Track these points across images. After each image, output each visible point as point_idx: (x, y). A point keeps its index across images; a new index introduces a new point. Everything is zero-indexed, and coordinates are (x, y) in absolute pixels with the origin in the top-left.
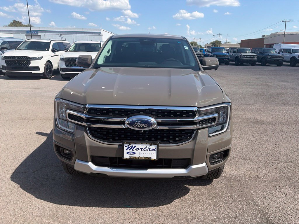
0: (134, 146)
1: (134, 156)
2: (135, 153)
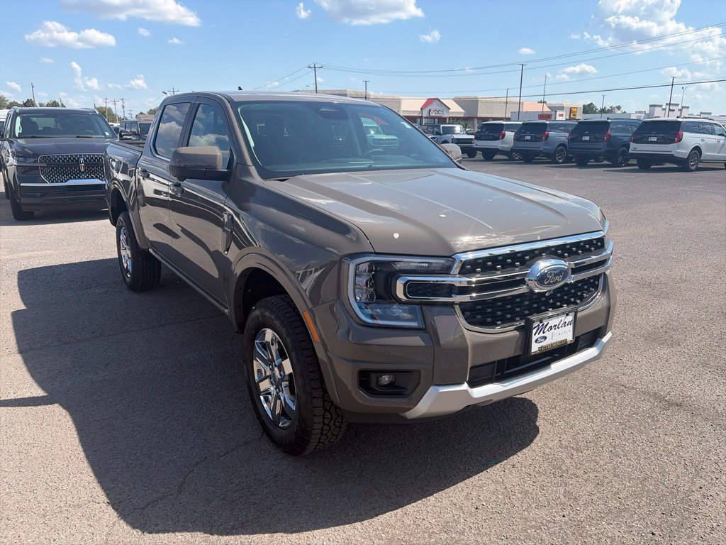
0: (545, 323)
1: (545, 343)
2: (545, 338)
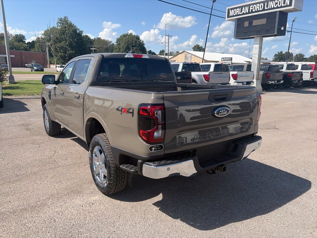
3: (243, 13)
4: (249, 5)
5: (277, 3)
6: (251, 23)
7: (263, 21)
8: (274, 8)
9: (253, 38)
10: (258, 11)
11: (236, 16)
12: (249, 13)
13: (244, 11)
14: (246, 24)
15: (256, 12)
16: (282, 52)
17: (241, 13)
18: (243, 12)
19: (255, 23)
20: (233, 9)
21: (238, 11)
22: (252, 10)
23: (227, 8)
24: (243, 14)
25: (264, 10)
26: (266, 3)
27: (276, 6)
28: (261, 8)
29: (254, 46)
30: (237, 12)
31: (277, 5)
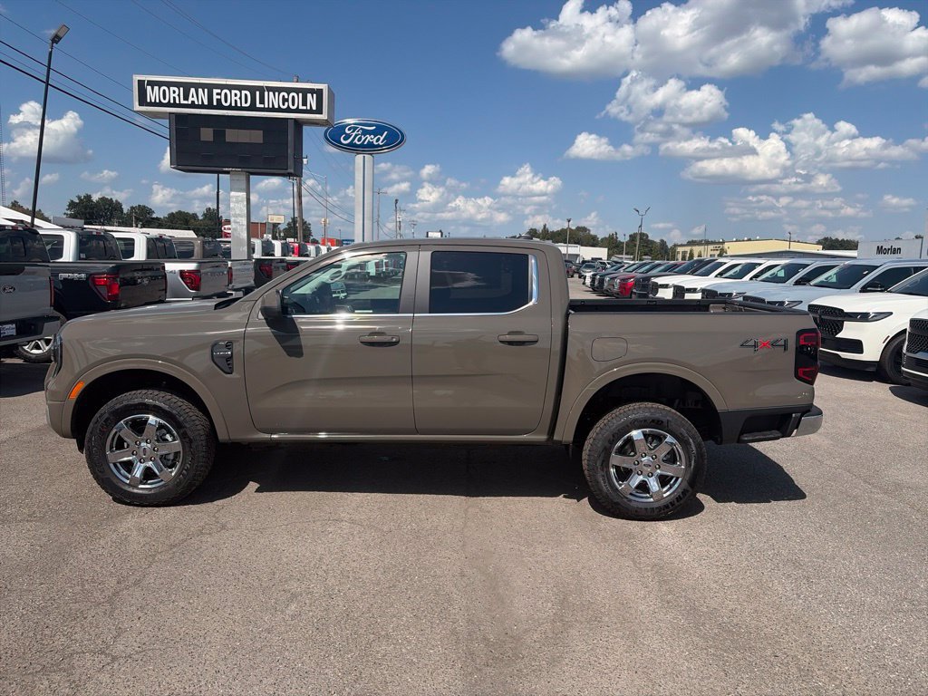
3: (193, 102)
4: (210, 87)
5: (287, 100)
6: (219, 135)
7: (256, 136)
8: (279, 110)
9: (228, 172)
10: (236, 108)
11: (168, 105)
12: (210, 106)
13: (195, 99)
14: (207, 134)
15: (230, 108)
16: (88, 197)
17: (186, 102)
18: (191, 99)
19: (232, 135)
20: (160, 84)
21: (174, 94)
22: (219, 101)
23: (137, 78)
24: (193, 105)
25: (253, 107)
26: (258, 93)
27: (284, 105)
28: (246, 102)
29: (233, 193)
30: (172, 95)
31: (286, 103)
